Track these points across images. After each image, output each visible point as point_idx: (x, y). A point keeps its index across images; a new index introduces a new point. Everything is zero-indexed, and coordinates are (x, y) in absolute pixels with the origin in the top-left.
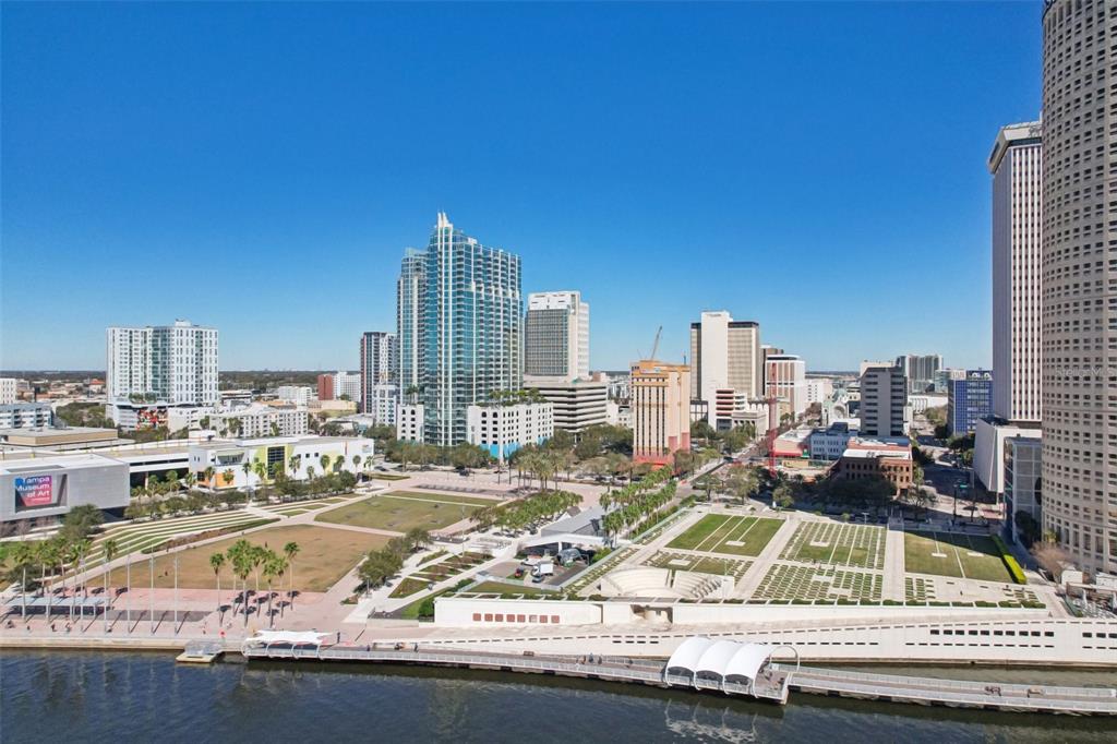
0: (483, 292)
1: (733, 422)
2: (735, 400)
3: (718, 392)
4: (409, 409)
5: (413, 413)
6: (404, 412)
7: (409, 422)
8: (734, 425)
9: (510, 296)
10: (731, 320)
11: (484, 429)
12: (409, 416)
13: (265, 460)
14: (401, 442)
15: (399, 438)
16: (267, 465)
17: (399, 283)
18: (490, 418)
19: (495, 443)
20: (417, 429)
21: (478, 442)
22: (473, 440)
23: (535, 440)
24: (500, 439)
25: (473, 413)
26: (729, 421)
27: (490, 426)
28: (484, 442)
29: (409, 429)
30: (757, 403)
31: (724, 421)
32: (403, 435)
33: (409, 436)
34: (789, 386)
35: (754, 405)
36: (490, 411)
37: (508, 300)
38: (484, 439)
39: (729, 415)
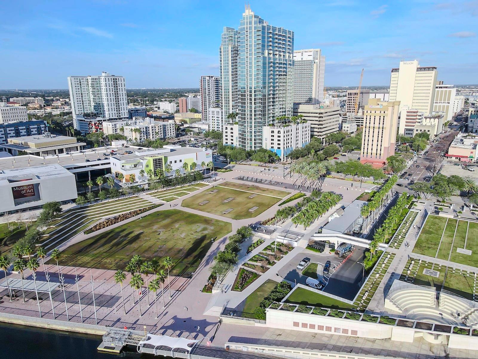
0: (271, 56)
1: (415, 131)
2: (418, 117)
3: (408, 112)
4: (229, 127)
5: (232, 129)
6: (226, 128)
7: (229, 134)
8: (415, 133)
9: (287, 58)
10: (419, 67)
11: (272, 140)
12: (229, 131)
13: (152, 167)
14: (225, 146)
15: (224, 143)
16: (153, 170)
17: (220, 49)
18: (276, 134)
19: (279, 148)
20: (234, 138)
21: (269, 148)
22: (266, 146)
23: (300, 146)
24: (281, 146)
25: (267, 131)
26: (412, 130)
27: (276, 138)
28: (272, 147)
29: (229, 138)
30: (430, 118)
31: (410, 130)
32: (227, 141)
33: (229, 142)
34: (446, 104)
35: (428, 119)
36: (276, 130)
37: (286, 60)
38: (272, 146)
39: (414, 126)
